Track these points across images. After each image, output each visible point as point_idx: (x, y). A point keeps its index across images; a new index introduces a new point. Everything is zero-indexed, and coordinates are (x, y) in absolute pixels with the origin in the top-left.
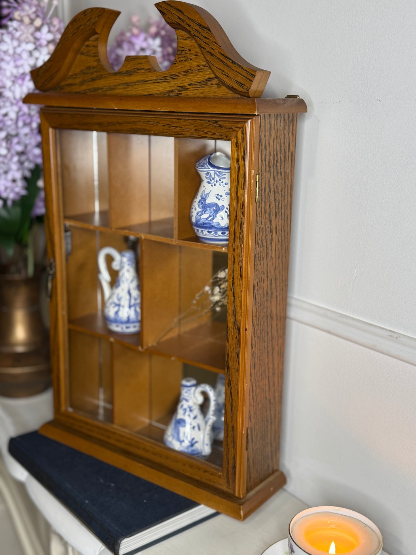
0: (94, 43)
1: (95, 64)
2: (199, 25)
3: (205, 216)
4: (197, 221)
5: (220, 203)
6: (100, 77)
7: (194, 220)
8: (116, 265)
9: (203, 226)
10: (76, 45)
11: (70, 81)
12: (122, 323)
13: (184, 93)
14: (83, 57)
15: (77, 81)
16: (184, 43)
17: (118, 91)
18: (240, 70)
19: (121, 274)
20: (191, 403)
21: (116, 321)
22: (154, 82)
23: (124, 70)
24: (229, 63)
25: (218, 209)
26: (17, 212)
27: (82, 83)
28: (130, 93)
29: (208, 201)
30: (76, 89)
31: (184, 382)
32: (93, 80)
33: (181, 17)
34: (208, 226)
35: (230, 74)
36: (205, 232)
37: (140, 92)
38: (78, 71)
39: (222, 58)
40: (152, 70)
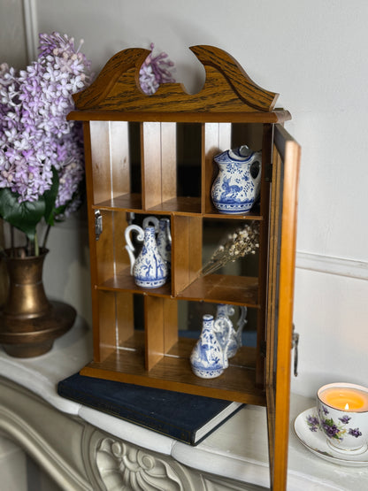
0: (132, 74)
1: (132, 89)
2: (228, 63)
3: (230, 195)
4: (222, 199)
5: (240, 185)
6: (137, 99)
7: (219, 198)
8: (140, 238)
9: (228, 202)
10: (116, 76)
11: (108, 102)
12: (152, 280)
13: (212, 110)
14: (121, 84)
15: (115, 102)
16: (212, 75)
17: (153, 109)
18: (261, 93)
19: (146, 244)
20: (211, 332)
21: (147, 279)
22: (186, 102)
23: (159, 93)
24: (253, 88)
25: (238, 189)
26: (42, 205)
27: (119, 104)
28: (164, 110)
29: (230, 184)
30: (115, 108)
31: (205, 318)
32: (130, 101)
33: (213, 57)
34: (232, 202)
35: (255, 96)
36: (229, 206)
37: (174, 110)
38: (116, 94)
39: (247, 85)
40: (183, 94)
